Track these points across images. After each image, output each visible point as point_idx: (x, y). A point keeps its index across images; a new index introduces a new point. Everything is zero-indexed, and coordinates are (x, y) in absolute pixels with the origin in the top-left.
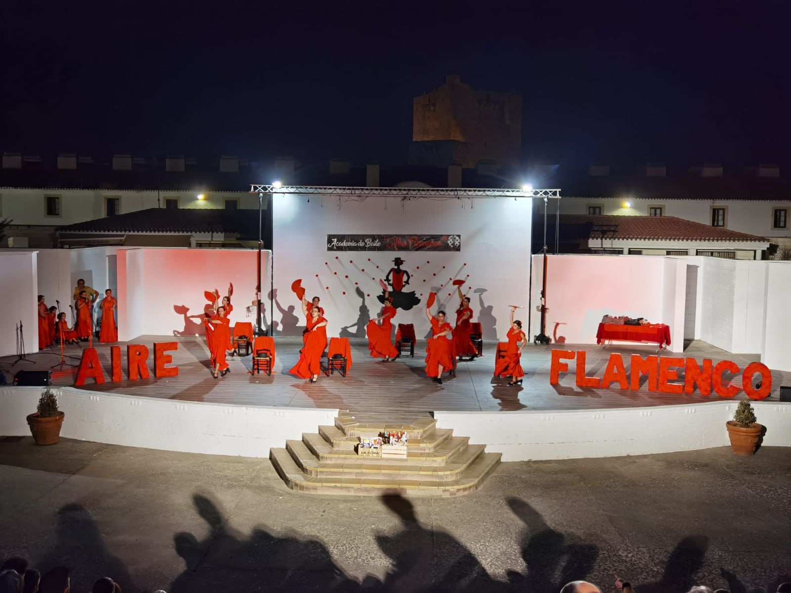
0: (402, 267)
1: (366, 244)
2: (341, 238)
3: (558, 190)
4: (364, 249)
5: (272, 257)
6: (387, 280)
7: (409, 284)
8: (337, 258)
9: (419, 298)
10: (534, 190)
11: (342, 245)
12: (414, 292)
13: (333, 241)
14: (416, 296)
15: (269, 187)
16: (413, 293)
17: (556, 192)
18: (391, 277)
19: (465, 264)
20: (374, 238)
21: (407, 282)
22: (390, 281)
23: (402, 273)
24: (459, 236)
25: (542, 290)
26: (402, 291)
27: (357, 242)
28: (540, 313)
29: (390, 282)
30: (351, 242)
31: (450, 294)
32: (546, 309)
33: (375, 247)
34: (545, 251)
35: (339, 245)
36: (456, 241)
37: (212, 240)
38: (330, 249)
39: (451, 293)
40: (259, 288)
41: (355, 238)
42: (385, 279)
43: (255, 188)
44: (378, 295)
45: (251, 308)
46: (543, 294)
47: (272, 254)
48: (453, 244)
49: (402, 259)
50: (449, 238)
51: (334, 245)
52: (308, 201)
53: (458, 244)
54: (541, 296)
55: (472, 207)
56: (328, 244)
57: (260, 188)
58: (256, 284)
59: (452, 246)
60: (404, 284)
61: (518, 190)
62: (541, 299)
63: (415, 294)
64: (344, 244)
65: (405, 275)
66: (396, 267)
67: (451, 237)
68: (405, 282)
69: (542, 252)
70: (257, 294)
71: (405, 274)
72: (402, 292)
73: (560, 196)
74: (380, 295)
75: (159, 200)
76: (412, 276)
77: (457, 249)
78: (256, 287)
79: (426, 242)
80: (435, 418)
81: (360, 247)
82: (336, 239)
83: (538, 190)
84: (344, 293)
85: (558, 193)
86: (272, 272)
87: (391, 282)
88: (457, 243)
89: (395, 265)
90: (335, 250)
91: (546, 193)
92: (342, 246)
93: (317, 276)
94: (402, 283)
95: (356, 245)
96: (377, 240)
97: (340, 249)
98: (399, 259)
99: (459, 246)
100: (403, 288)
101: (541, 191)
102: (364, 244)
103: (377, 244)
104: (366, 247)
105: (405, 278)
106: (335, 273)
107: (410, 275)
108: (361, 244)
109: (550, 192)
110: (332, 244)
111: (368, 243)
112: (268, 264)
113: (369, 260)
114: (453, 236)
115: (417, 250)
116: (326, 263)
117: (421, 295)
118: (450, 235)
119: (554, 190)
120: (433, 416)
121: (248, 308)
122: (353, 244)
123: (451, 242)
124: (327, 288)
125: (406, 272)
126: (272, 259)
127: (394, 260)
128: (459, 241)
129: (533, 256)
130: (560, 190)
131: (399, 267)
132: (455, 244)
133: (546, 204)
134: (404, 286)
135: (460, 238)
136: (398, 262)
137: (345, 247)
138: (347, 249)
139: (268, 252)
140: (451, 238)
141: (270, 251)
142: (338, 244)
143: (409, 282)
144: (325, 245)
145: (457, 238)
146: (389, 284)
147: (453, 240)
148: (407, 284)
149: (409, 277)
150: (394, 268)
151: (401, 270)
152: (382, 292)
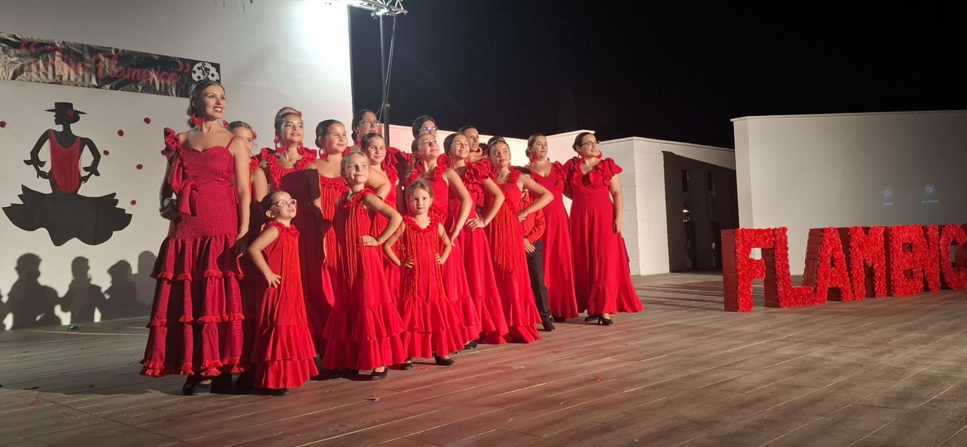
0: (77, 129)
6: (34, 161)
7: (97, 174)
9: (128, 211)
12: (114, 194)
16: (110, 200)
18: (45, 154)
21: (93, 170)
22: (43, 164)
23: (77, 144)
24: (217, 66)
26: (79, 193)
29: (41, 169)
42: (29, 158)
44: (9, 205)
49: (76, 108)
50: (195, 68)
60: (84, 174)
63: (117, 201)
65: (86, 150)
66: (60, 128)
67: (200, 65)
68: (86, 169)
71: (86, 148)
72: (79, 195)
74: (14, 206)
76: (106, 153)
79: (138, 70)
87: (47, 168)
89: (57, 122)
94: (79, 173)
98: (69, 106)
100: (83, 185)
105: (86, 158)
107: (101, 153)
115: (116, 87)
117: (133, 203)
118: (198, 62)
125: (88, 142)
127: (54, 108)
131: (67, 129)
134: (86, 179)
135: (218, 71)
136: (66, 113)
140: (199, 68)
143: (99, 169)
145: (213, 70)
146: (41, 174)
147: (203, 74)
148: (93, 175)
149: (97, 156)
150: (54, 131)
151: (76, 137)
152: (19, 196)
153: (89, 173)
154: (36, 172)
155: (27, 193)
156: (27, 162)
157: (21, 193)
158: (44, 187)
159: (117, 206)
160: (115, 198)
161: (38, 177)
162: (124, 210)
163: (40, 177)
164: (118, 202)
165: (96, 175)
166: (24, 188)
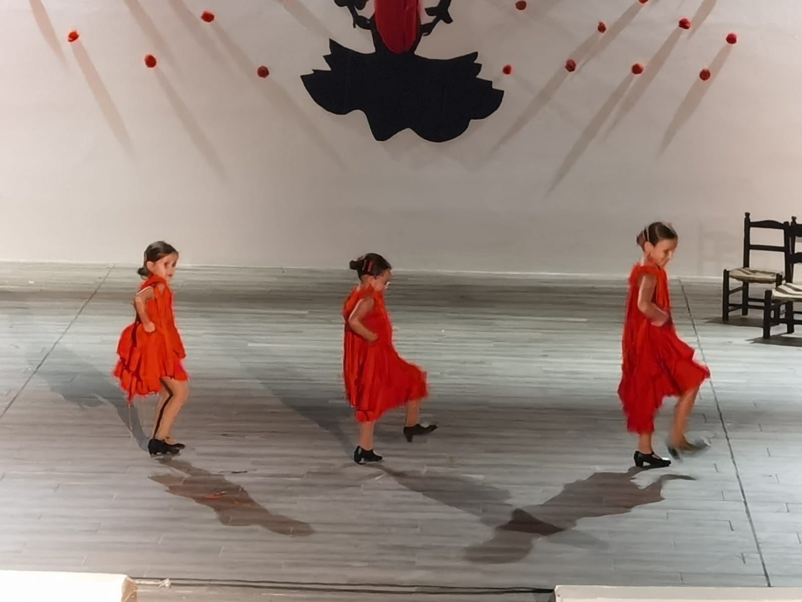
7: (448, 20)
9: (496, 86)
12: (475, 55)
14: (482, 75)
16: (469, 64)
21: (441, 12)
22: (362, 4)
26: (418, 52)
29: (360, 13)
31: (637, 69)
39: (643, 64)
44: (309, 72)
60: (426, 19)
63: (479, 67)
68: (430, 11)
74: (318, 73)
84: (151, 62)
87: (368, 11)
94: (418, 18)
100: (424, 40)
117: (507, 70)
124: (73, 37)
134: (428, 28)
143: (451, 10)
146: (360, 22)
148: (441, 21)
152: (326, 57)
153: (433, 18)
154: (351, 19)
157: (329, 53)
158: (362, 43)
159: (479, 76)
160: (476, 62)
161: (355, 27)
162: (490, 83)
163: (357, 26)
164: (479, 70)
165: (445, 21)
166: (333, 44)
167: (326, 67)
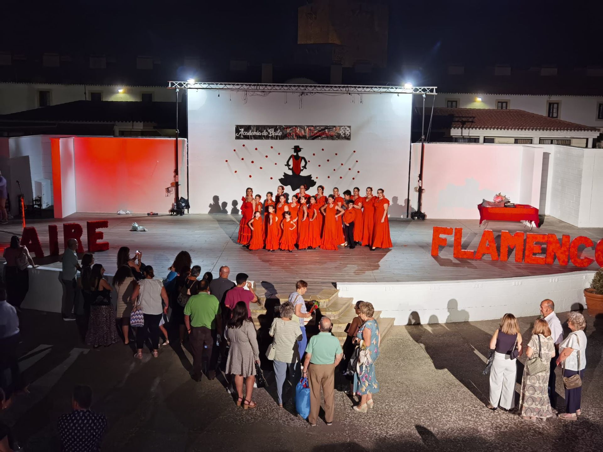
0: (300, 154)
1: (269, 133)
2: (247, 128)
3: (435, 88)
4: (267, 137)
5: (188, 145)
6: (288, 165)
7: (306, 168)
8: (244, 145)
9: (315, 181)
10: (414, 88)
11: (248, 134)
12: (311, 175)
13: (240, 131)
14: (312, 179)
15: (184, 83)
16: (310, 177)
17: (433, 89)
18: (291, 163)
19: (354, 152)
20: (276, 128)
21: (305, 167)
22: (290, 166)
23: (300, 159)
24: (349, 127)
25: (420, 173)
26: (300, 174)
27: (262, 132)
28: (418, 193)
29: (290, 167)
30: (256, 131)
31: (341, 178)
32: (423, 189)
33: (277, 136)
34: (423, 140)
35: (246, 134)
36: (347, 131)
37: (133, 128)
38: (237, 138)
39: (342, 176)
40: (176, 172)
41: (259, 128)
42: (286, 164)
43: (173, 84)
44: (280, 178)
45: (170, 189)
46: (421, 177)
47: (188, 142)
48: (345, 134)
49: (300, 147)
50: (341, 129)
51: (241, 134)
52: (219, 96)
53: (349, 134)
54: (418, 179)
55: (361, 102)
56: (236, 133)
57: (176, 84)
58: (173, 168)
59: (343, 136)
60: (302, 168)
61: (400, 87)
62: (419, 182)
63: (311, 177)
64: (250, 133)
65: (303, 161)
66: (295, 154)
67: (343, 127)
68: (303, 167)
69: (420, 141)
70: (175, 177)
73: (436, 92)
74: (282, 179)
75: (85, 93)
76: (309, 161)
77: (348, 138)
78: (174, 171)
79: (321, 132)
80: (338, 288)
81: (264, 136)
82: (243, 130)
83: (418, 88)
84: (250, 176)
85: (434, 90)
86: (188, 157)
87: (291, 167)
88: (347, 133)
89: (295, 152)
90: (242, 139)
91: (424, 90)
92: (248, 136)
93: (227, 161)
94: (300, 168)
95: (260, 134)
96: (279, 130)
97: (246, 137)
98: (298, 146)
99: (350, 135)
100: (301, 172)
101: (420, 89)
102: (267, 134)
103: (279, 133)
104: (269, 136)
105: (303, 163)
106: (243, 159)
107: (307, 161)
108: (265, 133)
109: (428, 89)
110: (240, 133)
111: (270, 133)
112: (184, 151)
113: (272, 147)
114: (345, 126)
115: (313, 139)
116: (235, 150)
117: (317, 178)
118: (342, 126)
119: (431, 87)
120: (335, 286)
121: (168, 188)
122: (258, 134)
123: (342, 132)
124: (236, 172)
125: (304, 158)
126: (188, 146)
127: (293, 147)
128: (349, 131)
129: (412, 144)
130: (436, 87)
131: (297, 154)
132: (346, 134)
133: (424, 100)
134: (302, 170)
135: (350, 129)
136: (297, 149)
137: (251, 136)
138: (253, 138)
139: (184, 140)
141: (186, 139)
142: (244, 134)
143: (307, 167)
144: (234, 135)
145: (348, 129)
146: (289, 169)
147: (344, 131)
149: (306, 163)
150: (294, 155)
151: (300, 157)
154: (288, 168)
155: (285, 175)
156: (286, 165)
158: (290, 173)
166: (285, 173)
167: (283, 177)
